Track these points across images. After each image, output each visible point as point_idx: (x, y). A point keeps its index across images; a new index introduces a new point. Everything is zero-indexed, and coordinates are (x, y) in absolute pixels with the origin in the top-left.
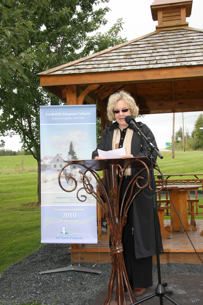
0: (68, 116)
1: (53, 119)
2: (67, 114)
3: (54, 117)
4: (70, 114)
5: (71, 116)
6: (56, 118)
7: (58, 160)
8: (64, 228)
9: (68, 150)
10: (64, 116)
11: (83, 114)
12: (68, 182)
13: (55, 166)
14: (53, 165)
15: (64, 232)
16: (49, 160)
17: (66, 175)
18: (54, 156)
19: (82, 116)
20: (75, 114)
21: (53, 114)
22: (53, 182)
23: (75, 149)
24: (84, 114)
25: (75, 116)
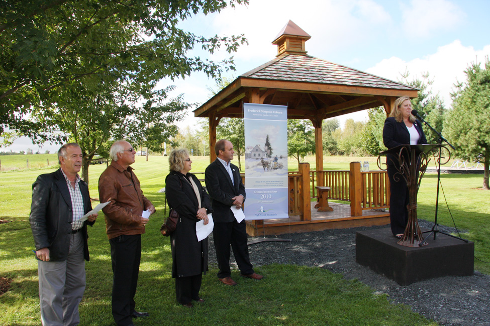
0: (265, 114)
1: (254, 115)
2: (265, 112)
3: (255, 113)
4: (267, 112)
5: (268, 114)
6: (256, 115)
7: (257, 150)
8: (262, 207)
9: (265, 142)
10: (262, 113)
11: (277, 112)
12: (264, 169)
13: (255, 155)
14: (253, 154)
15: (262, 210)
16: (251, 150)
17: (263, 162)
18: (254, 146)
19: (276, 114)
20: (271, 112)
21: (254, 111)
22: (252, 169)
23: (270, 141)
24: (279, 113)
25: (271, 114)
